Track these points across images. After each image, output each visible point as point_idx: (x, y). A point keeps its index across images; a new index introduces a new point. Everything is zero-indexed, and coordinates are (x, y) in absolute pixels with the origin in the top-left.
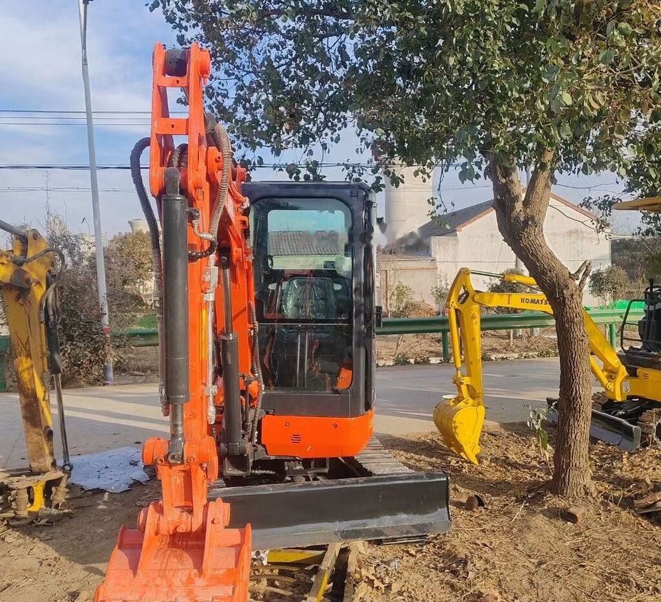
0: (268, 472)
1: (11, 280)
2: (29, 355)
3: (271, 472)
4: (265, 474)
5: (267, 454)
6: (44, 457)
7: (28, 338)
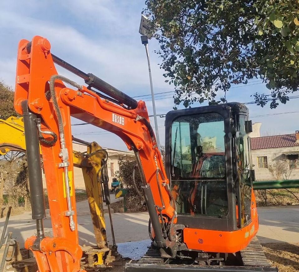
0: (188, 257)
1: (81, 164)
2: (93, 196)
3: (190, 258)
4: (186, 258)
5: (188, 248)
6: (101, 241)
7: (92, 189)
